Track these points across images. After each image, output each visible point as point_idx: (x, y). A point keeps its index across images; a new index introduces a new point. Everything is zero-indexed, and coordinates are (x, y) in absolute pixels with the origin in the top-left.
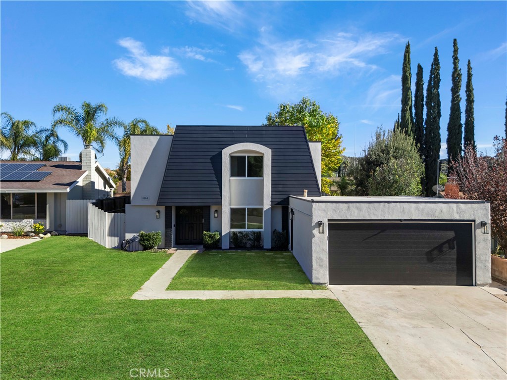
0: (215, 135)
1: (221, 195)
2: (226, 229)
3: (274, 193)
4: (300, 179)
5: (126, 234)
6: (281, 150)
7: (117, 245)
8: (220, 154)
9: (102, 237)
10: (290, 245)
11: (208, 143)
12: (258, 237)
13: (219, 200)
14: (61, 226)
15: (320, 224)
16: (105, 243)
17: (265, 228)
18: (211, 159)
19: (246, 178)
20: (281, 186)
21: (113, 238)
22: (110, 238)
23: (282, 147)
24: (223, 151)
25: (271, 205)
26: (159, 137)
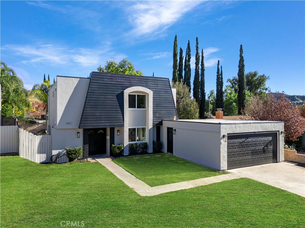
0: (119, 80)
1: (124, 120)
2: (127, 142)
3: (154, 118)
4: (168, 110)
5: (53, 151)
6: (158, 92)
7: (44, 160)
8: (122, 93)
9: (32, 155)
11: (115, 85)
12: (145, 146)
13: (122, 123)
16: (34, 159)
17: (147, 139)
18: (116, 96)
19: (136, 109)
20: (158, 114)
21: (42, 155)
22: (39, 155)
23: (158, 90)
24: (124, 91)
25: (153, 126)
26: (79, 79)
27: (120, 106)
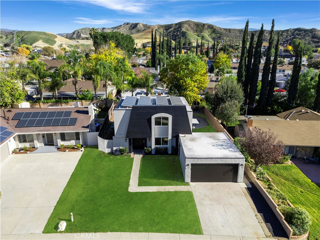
0: (149, 110)
1: (151, 134)
2: (153, 146)
3: (173, 133)
5: (114, 148)
6: (176, 116)
7: (110, 151)
8: (151, 118)
9: (104, 149)
10: (179, 153)
12: (166, 149)
13: (150, 136)
14: (85, 142)
15: (188, 165)
16: (105, 151)
17: (169, 146)
18: (147, 120)
19: (161, 126)
20: (176, 130)
21: (109, 149)
22: (107, 149)
24: (152, 117)
25: (171, 138)
26: (125, 111)
27: (149, 126)
